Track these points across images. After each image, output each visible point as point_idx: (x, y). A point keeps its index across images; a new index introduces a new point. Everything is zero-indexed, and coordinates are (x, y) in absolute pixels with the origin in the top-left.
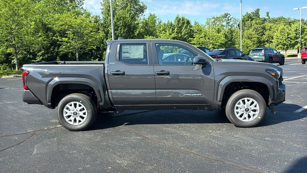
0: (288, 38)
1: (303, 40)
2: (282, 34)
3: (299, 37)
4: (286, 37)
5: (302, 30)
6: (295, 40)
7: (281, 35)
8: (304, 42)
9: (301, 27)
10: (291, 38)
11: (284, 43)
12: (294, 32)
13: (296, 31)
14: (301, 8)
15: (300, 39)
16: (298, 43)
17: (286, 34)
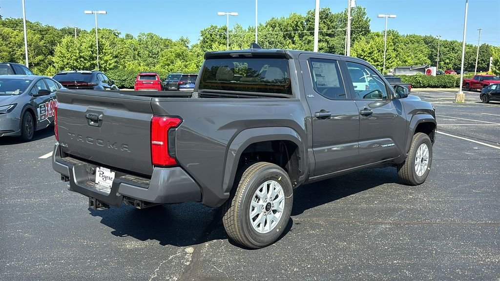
0: (81, 57)
1: (102, 62)
2: (70, 50)
3: (96, 57)
4: (77, 54)
5: (99, 47)
6: (92, 62)
7: (68, 51)
8: (104, 65)
9: (98, 42)
10: (83, 58)
11: (75, 64)
12: (89, 49)
13: (91, 47)
14: (96, 12)
15: (98, 60)
16: (96, 67)
17: (78, 52)
